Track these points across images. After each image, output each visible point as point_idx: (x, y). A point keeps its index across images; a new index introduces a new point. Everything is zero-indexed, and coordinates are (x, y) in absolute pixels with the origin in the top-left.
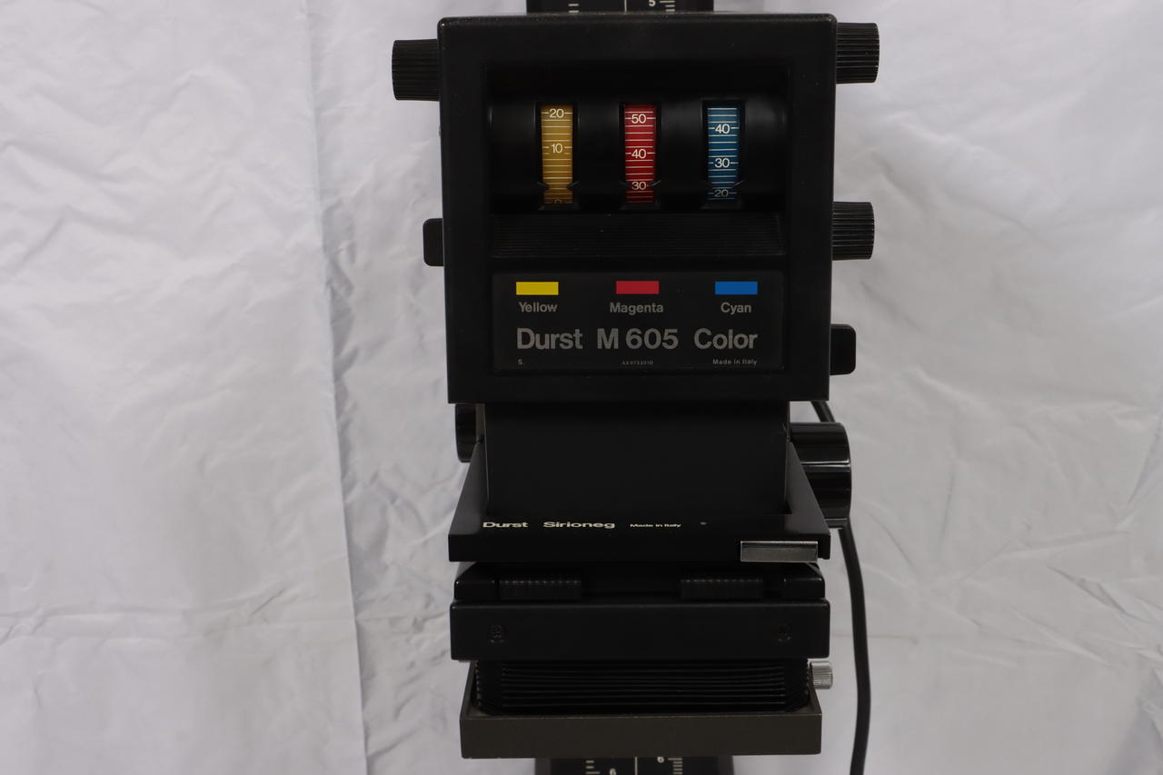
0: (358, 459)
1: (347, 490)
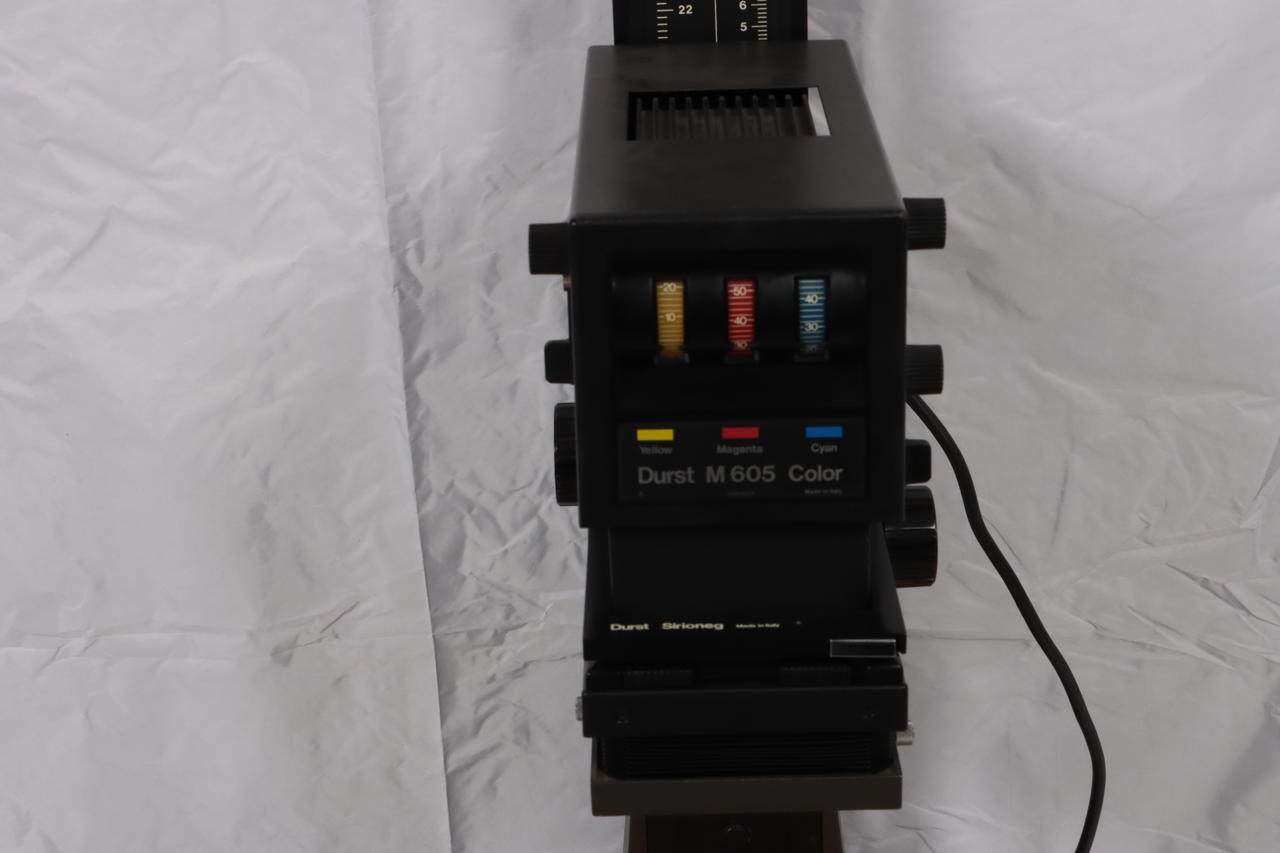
1: (421, 501)
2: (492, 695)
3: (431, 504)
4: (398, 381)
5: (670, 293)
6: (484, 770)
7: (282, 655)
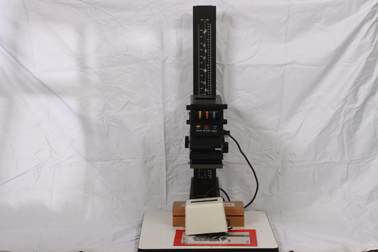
0: (167, 137)
1: (165, 141)
2: (173, 169)
3: (166, 141)
4: (163, 125)
5: (200, 112)
6: (171, 180)
7: (145, 162)
